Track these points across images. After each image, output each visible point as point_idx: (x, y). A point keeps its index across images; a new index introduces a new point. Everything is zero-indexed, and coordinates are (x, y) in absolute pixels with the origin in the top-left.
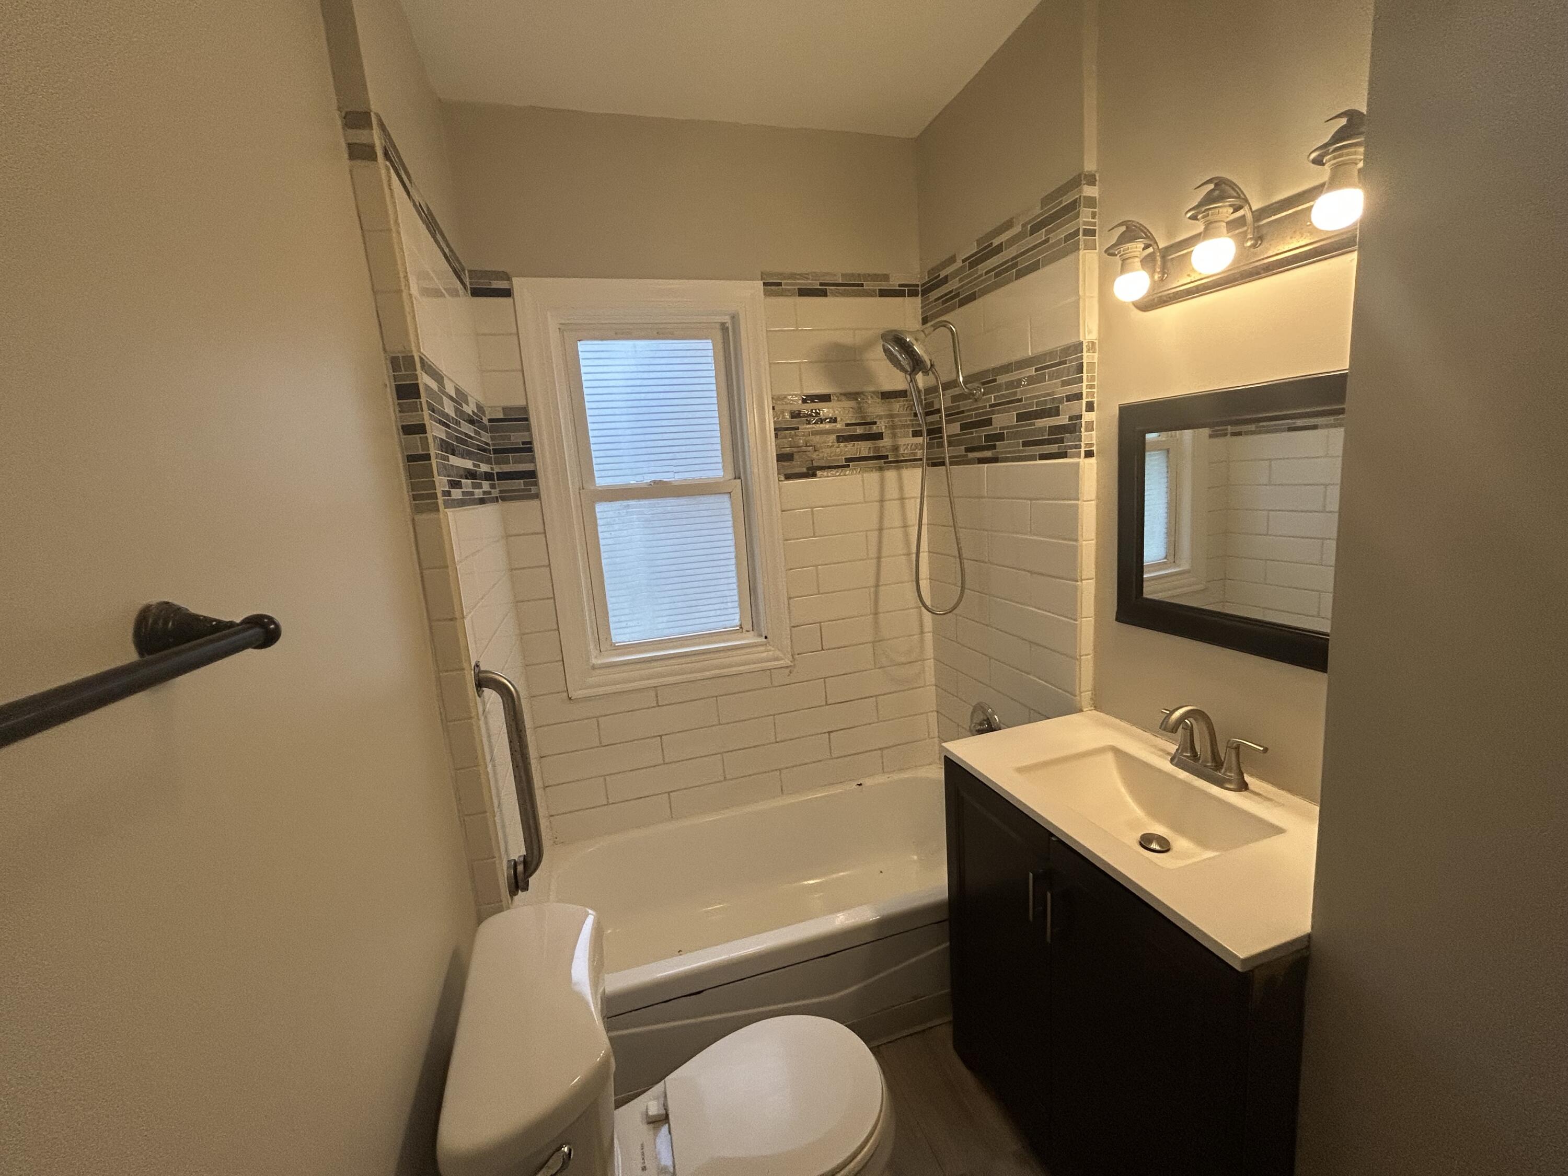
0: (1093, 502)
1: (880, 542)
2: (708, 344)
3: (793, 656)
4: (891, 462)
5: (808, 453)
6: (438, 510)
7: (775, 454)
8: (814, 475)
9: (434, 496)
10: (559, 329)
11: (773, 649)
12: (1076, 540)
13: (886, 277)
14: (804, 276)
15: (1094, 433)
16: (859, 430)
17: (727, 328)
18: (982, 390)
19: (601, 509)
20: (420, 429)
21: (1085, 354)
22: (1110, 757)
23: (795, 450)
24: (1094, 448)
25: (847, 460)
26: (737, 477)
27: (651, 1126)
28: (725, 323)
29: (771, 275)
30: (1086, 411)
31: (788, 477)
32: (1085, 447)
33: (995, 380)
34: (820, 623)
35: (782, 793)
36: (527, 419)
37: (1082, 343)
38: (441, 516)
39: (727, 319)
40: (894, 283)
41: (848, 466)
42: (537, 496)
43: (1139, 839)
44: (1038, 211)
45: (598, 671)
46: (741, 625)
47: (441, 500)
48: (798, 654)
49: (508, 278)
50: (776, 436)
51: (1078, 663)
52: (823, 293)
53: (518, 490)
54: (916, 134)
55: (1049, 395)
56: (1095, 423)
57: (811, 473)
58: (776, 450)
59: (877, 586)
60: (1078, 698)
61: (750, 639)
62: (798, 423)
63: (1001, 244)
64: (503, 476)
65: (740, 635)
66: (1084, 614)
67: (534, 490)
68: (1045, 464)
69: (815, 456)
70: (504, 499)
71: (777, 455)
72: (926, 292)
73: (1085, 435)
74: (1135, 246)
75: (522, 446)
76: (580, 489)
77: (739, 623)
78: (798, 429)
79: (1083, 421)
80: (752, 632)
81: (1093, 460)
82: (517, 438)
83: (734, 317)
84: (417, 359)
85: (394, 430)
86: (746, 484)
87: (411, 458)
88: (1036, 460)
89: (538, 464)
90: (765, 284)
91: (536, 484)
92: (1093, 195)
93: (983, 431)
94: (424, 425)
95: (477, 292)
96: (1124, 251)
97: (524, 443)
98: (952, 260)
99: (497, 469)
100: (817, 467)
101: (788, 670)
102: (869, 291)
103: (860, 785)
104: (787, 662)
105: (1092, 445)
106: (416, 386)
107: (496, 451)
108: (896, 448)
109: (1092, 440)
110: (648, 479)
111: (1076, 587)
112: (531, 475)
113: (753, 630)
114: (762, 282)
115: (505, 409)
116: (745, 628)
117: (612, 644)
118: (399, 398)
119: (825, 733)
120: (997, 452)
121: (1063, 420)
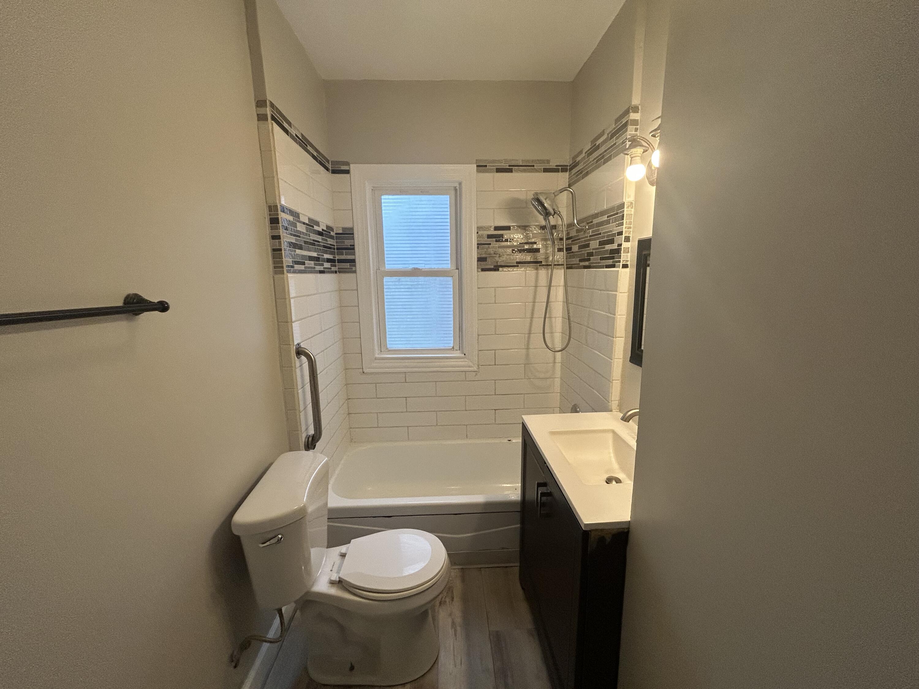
0: (626, 294)
1: (533, 310)
2: (447, 198)
3: (478, 366)
4: (543, 265)
5: (495, 258)
6: (283, 273)
7: (476, 258)
8: (498, 270)
9: (282, 267)
10: (372, 189)
11: (468, 361)
12: (615, 315)
13: (548, 161)
14: (499, 161)
15: (629, 254)
16: (526, 247)
17: (457, 189)
18: (587, 227)
19: (386, 279)
20: (278, 237)
21: (625, 209)
22: (610, 435)
23: (488, 256)
24: (629, 263)
25: (518, 263)
26: (457, 269)
27: (341, 557)
28: (456, 187)
29: (481, 161)
30: (624, 242)
31: (483, 270)
32: (623, 262)
33: (592, 222)
34: (495, 350)
35: (467, 437)
36: (353, 234)
37: (624, 203)
38: (285, 276)
39: (457, 185)
40: (553, 164)
41: (518, 266)
42: (355, 272)
43: (606, 479)
44: (614, 126)
45: (378, 361)
46: (453, 347)
47: (285, 269)
48: (481, 365)
49: (348, 164)
50: (478, 248)
51: (611, 384)
52: (510, 171)
53: (346, 269)
54: (572, 80)
55: (609, 232)
56: (630, 249)
57: (496, 269)
58: (477, 255)
59: (530, 333)
60: (610, 404)
61: (457, 354)
62: (491, 241)
63: (599, 144)
64: (340, 261)
65: (452, 352)
66: (616, 357)
67: (354, 269)
68: (609, 271)
69: (497, 259)
70: (340, 272)
71: (478, 258)
72: (571, 169)
73: (623, 255)
74: (636, 150)
75: (349, 247)
76: (377, 270)
77: (452, 346)
78: (490, 244)
79: (622, 247)
80: (459, 351)
81: (627, 270)
82: (348, 243)
83: (460, 184)
84: (279, 207)
85: (268, 237)
86: (461, 273)
87: (274, 250)
88: (604, 268)
89: (356, 256)
90: (478, 166)
91: (355, 266)
92: (637, 119)
93: (586, 250)
94: (280, 236)
95: (334, 172)
96: (631, 153)
97: (351, 245)
98: (581, 152)
99: (337, 257)
100: (500, 265)
101: (475, 373)
102: (538, 169)
103: (510, 440)
104: (475, 368)
105: (627, 261)
106: (278, 219)
107: (338, 249)
108: (547, 258)
109: (627, 258)
110: (411, 267)
111: (612, 341)
112: (353, 261)
113: (459, 350)
114: (476, 165)
115: (344, 229)
116: (455, 348)
117: (387, 348)
118: (271, 224)
119: (492, 410)
120: (591, 263)
121: (615, 246)
